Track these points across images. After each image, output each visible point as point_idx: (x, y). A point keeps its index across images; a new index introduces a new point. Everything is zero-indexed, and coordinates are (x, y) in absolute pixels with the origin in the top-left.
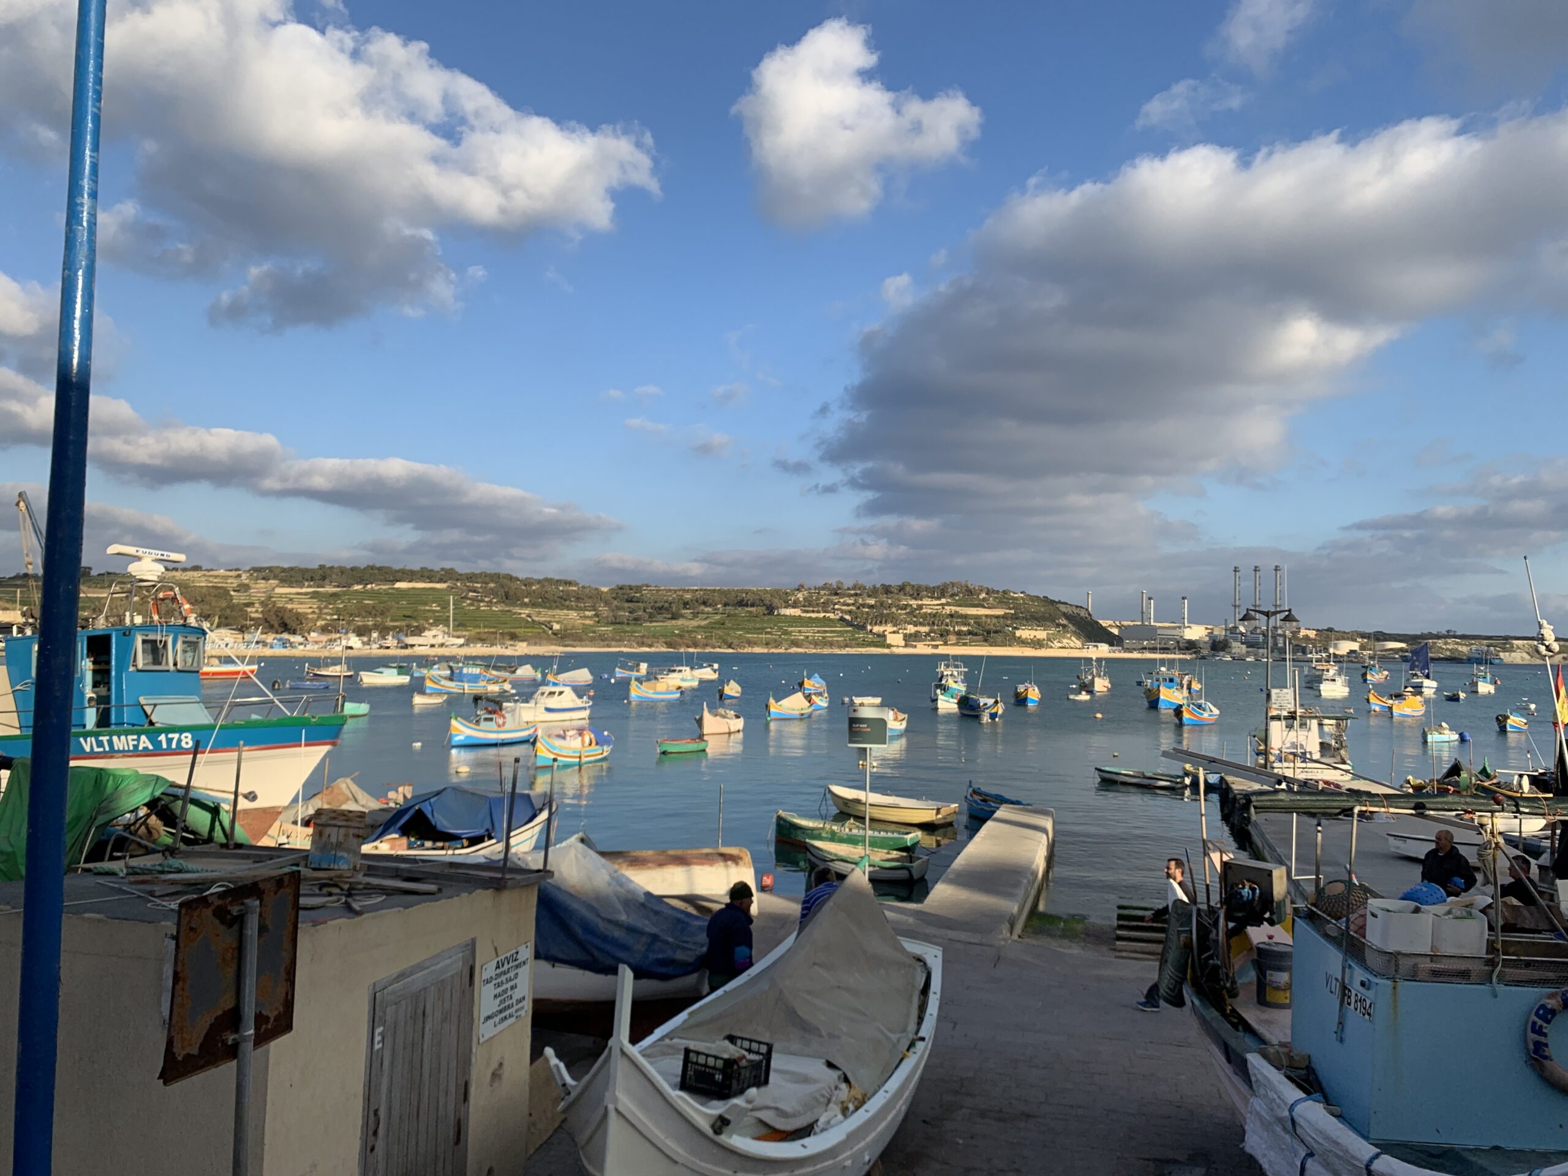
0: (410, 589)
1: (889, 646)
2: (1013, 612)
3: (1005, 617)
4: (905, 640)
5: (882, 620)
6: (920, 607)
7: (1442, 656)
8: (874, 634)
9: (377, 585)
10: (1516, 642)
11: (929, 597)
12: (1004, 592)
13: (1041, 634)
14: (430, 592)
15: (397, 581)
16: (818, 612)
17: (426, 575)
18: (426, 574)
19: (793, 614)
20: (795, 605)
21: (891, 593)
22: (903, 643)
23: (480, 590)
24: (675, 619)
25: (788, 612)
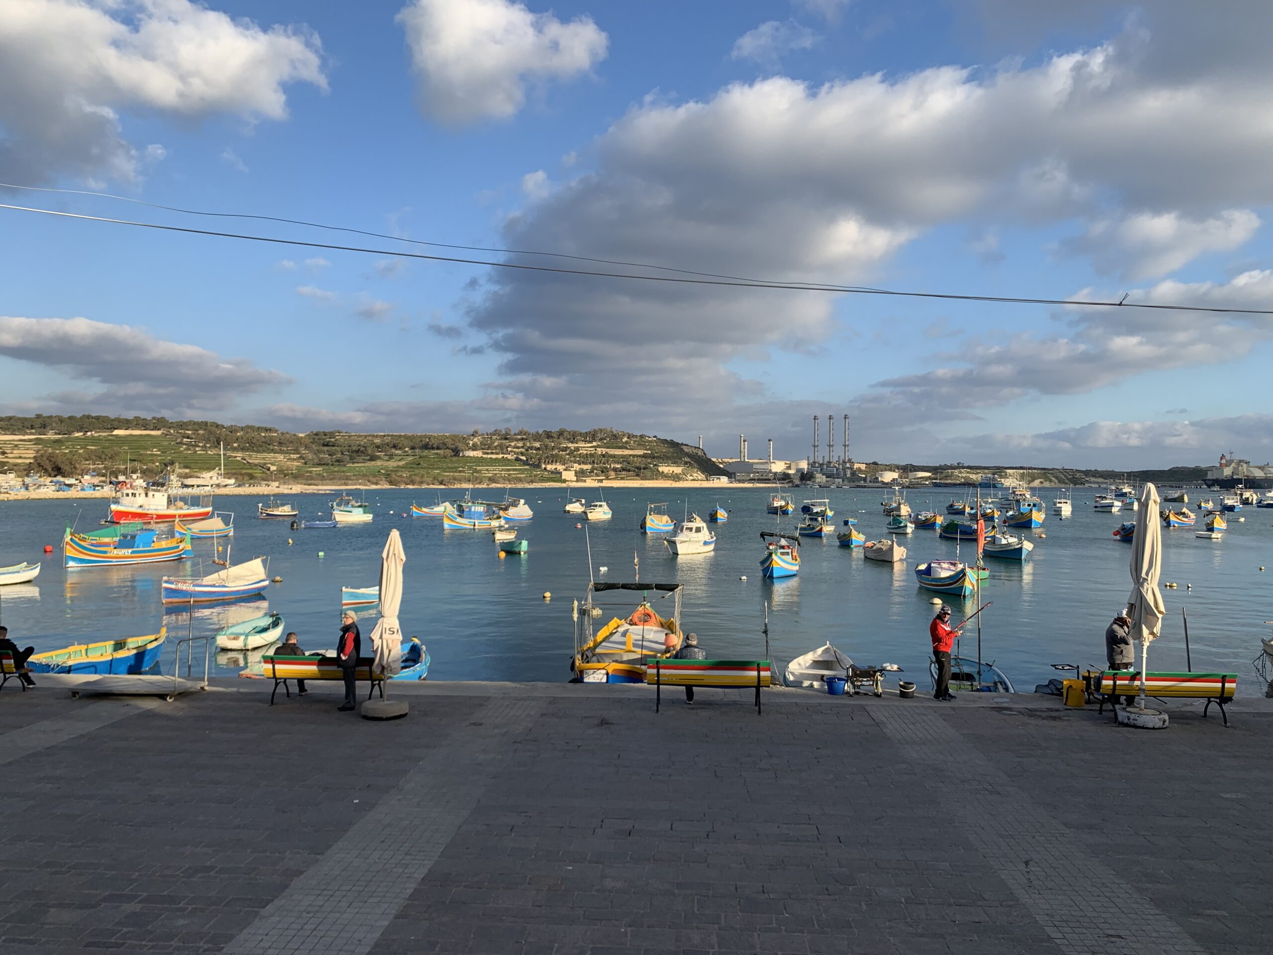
0: (127, 436)
1: (565, 481)
2: (649, 452)
3: (644, 456)
4: (576, 476)
5: (554, 459)
6: (577, 449)
7: (959, 482)
8: (549, 471)
9: (96, 432)
10: (1008, 471)
11: (583, 441)
12: (642, 436)
13: (678, 470)
14: (146, 438)
15: (115, 429)
16: (497, 454)
17: (139, 423)
18: (141, 422)
19: (476, 456)
20: (474, 448)
21: (552, 437)
22: (575, 479)
23: (194, 436)
24: (373, 460)
25: (471, 453)
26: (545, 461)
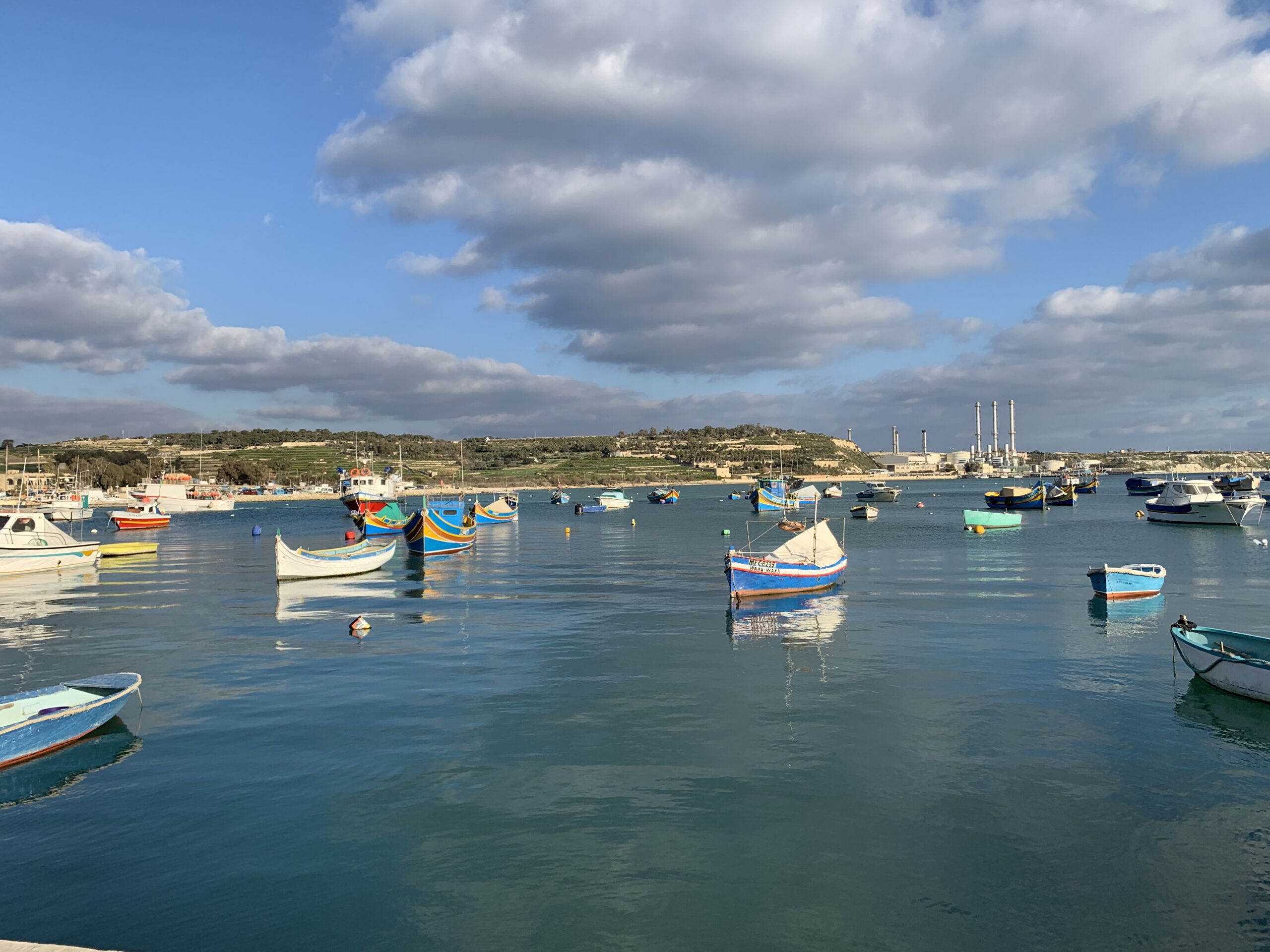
0: (295, 447)
1: (720, 478)
2: (800, 447)
3: (795, 451)
4: (730, 472)
5: (705, 457)
6: (725, 446)
8: (701, 469)
9: (266, 445)
11: (730, 438)
12: (790, 431)
13: (832, 464)
14: (313, 449)
15: (283, 441)
16: (645, 453)
18: (305, 435)
19: (625, 456)
21: (699, 435)
22: (729, 475)
23: (355, 446)
24: (527, 464)
25: (621, 454)
26: (696, 459)
